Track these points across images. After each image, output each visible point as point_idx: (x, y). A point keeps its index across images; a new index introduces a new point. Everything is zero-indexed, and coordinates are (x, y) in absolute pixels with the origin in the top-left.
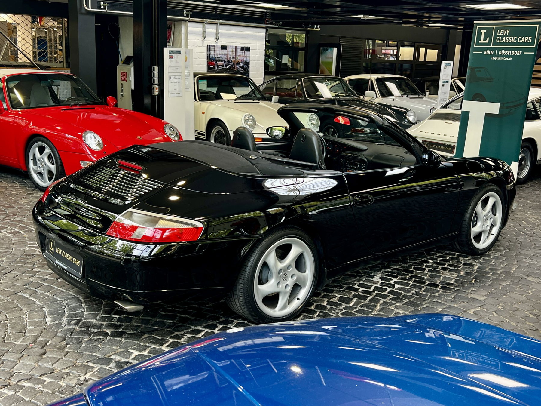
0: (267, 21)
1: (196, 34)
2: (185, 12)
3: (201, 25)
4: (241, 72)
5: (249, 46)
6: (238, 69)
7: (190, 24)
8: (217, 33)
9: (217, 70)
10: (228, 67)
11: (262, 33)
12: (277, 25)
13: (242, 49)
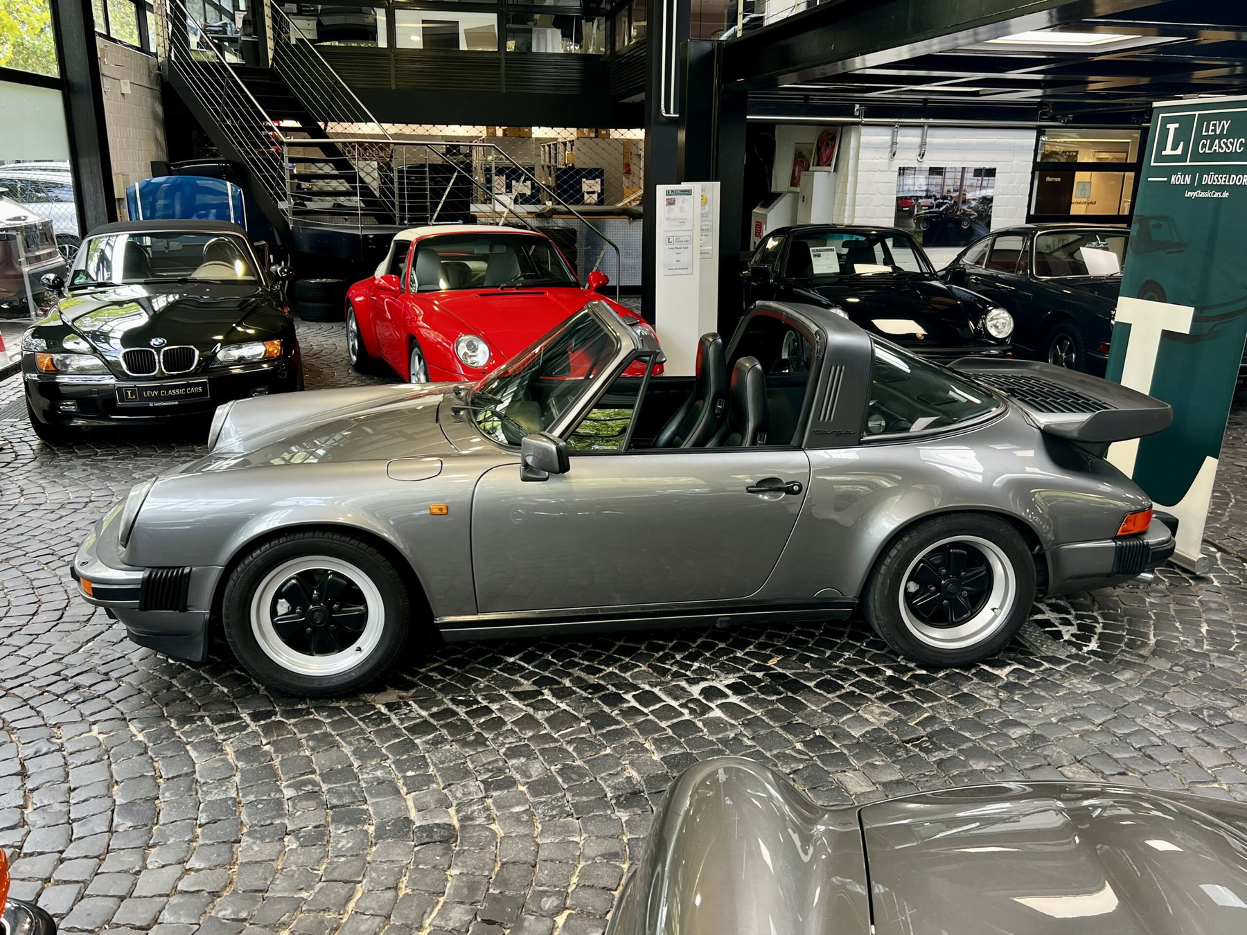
0: (1043, 114)
1: (877, 147)
2: (857, 106)
3: (888, 131)
4: (972, 217)
5: (993, 167)
6: (963, 213)
7: (864, 130)
8: (923, 144)
9: (917, 215)
10: (941, 209)
11: (1028, 139)
12: (1064, 122)
13: (978, 172)
